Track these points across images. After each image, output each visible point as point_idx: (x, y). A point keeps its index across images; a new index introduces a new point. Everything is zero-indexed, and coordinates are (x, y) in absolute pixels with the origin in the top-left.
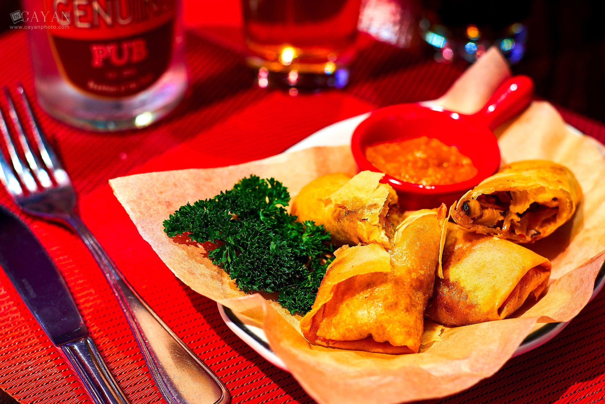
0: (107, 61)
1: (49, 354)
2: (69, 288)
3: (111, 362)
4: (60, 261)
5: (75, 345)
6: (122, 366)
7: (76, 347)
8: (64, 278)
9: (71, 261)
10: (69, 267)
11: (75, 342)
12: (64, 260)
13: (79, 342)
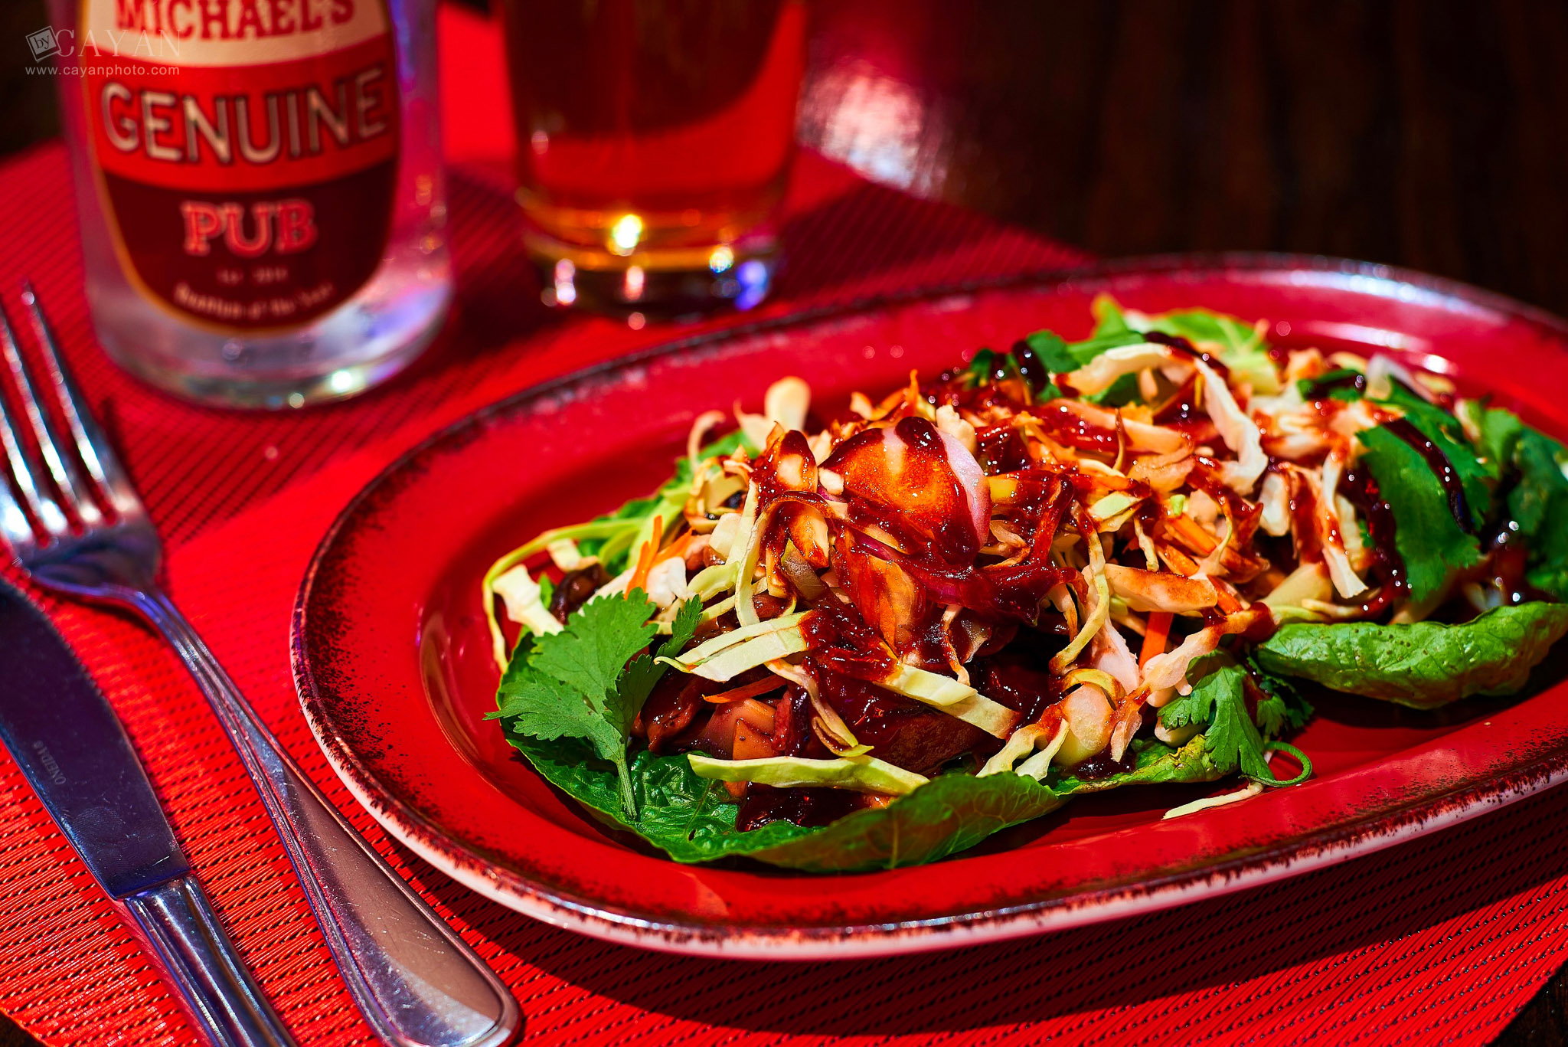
0: (217, 242)
1: (97, 918)
2: (144, 763)
3: (242, 937)
4: (122, 699)
5: (157, 897)
6: (268, 946)
7: (160, 902)
8: (132, 738)
9: (148, 697)
10: (143, 713)
11: (157, 889)
12: (132, 696)
13: (166, 888)
